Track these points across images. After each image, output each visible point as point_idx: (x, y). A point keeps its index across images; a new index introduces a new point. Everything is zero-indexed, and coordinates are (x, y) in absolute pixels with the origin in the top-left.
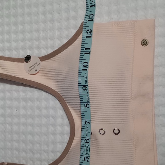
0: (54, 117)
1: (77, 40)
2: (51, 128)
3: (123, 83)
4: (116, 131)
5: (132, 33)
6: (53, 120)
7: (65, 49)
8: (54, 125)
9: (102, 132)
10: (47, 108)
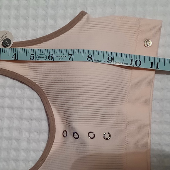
0: (18, 140)
1: (72, 29)
2: (13, 154)
3: (120, 83)
4: (107, 136)
5: (136, 30)
6: (16, 144)
7: (56, 37)
8: (17, 150)
9: (91, 135)
10: (9, 128)
